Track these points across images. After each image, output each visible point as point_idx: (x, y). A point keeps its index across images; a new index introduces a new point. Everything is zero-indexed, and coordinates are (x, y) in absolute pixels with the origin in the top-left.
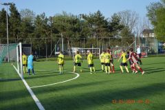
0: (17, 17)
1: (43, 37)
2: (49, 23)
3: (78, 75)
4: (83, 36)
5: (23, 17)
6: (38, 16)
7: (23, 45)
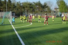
0: (10, 2)
1: (19, 10)
2: (21, 5)
3: (32, 23)
4: (33, 9)
5: (12, 2)
6: (18, 2)
7: (12, 12)
